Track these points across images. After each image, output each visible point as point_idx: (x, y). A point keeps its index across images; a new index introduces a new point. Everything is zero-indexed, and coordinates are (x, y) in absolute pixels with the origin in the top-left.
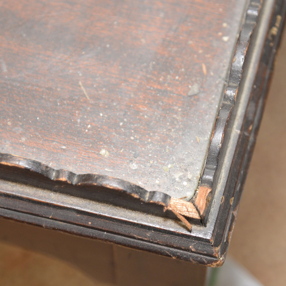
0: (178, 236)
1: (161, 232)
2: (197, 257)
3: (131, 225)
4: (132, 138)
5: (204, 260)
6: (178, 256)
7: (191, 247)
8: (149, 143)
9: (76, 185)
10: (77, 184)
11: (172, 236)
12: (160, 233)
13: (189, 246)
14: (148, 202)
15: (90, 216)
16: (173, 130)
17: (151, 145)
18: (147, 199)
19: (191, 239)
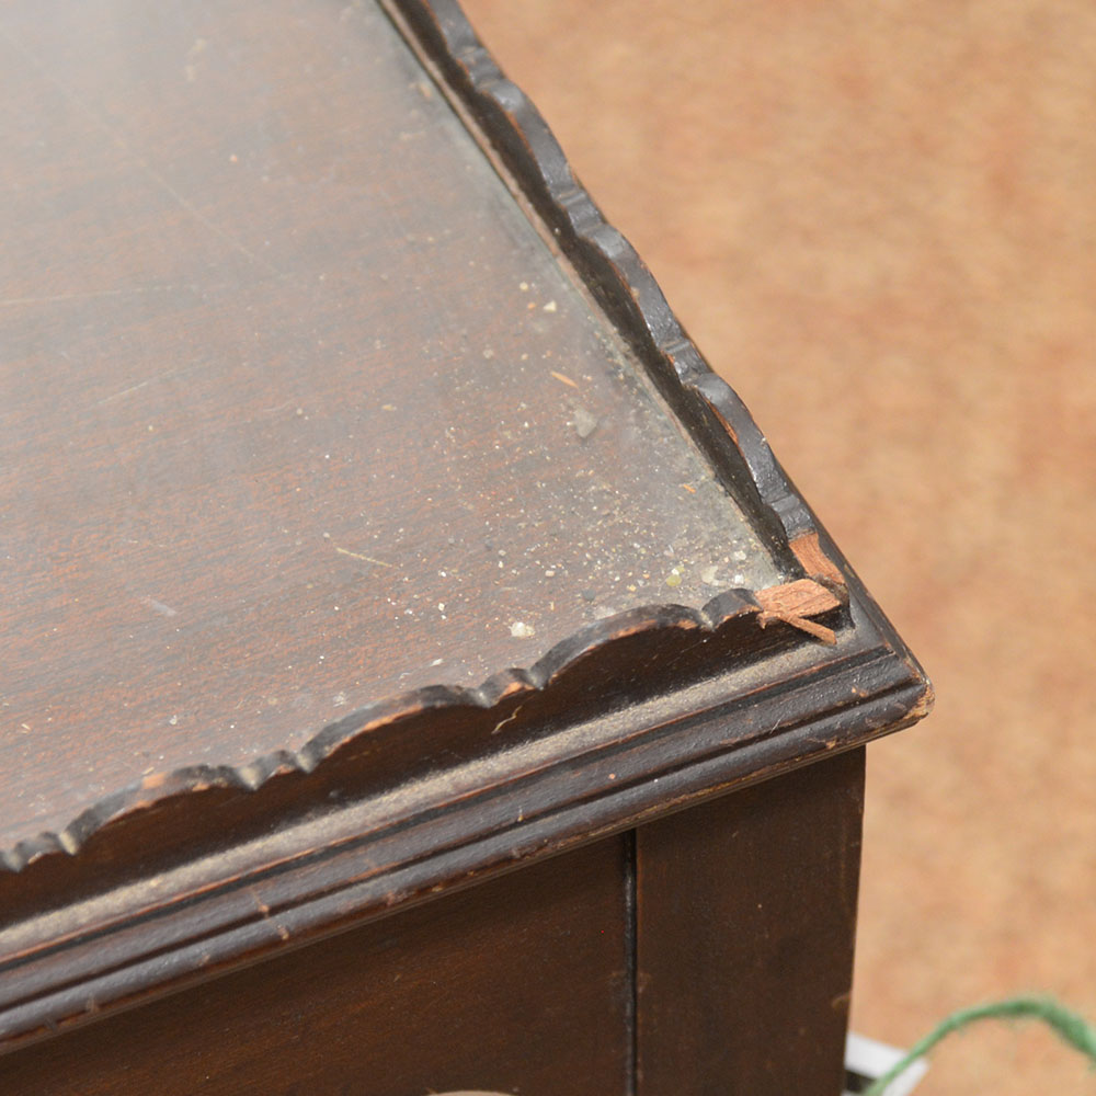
0: (815, 681)
1: (774, 696)
2: (879, 710)
3: (701, 722)
4: (549, 573)
5: (898, 705)
6: (838, 732)
7: (854, 691)
8: (591, 563)
9: (546, 685)
10: (550, 681)
11: (801, 689)
12: (773, 699)
13: (850, 690)
14: (717, 627)
15: (603, 757)
16: (616, 512)
17: (599, 562)
18: (710, 623)
19: (845, 670)
